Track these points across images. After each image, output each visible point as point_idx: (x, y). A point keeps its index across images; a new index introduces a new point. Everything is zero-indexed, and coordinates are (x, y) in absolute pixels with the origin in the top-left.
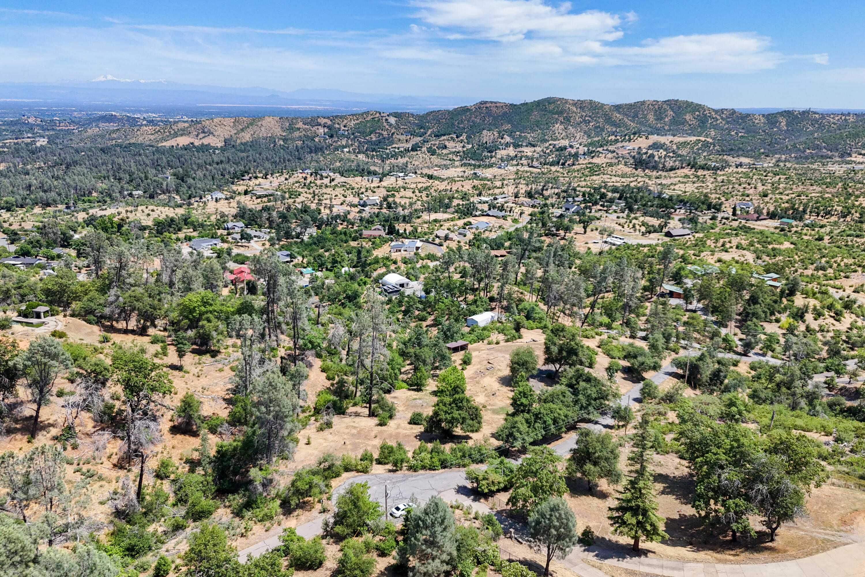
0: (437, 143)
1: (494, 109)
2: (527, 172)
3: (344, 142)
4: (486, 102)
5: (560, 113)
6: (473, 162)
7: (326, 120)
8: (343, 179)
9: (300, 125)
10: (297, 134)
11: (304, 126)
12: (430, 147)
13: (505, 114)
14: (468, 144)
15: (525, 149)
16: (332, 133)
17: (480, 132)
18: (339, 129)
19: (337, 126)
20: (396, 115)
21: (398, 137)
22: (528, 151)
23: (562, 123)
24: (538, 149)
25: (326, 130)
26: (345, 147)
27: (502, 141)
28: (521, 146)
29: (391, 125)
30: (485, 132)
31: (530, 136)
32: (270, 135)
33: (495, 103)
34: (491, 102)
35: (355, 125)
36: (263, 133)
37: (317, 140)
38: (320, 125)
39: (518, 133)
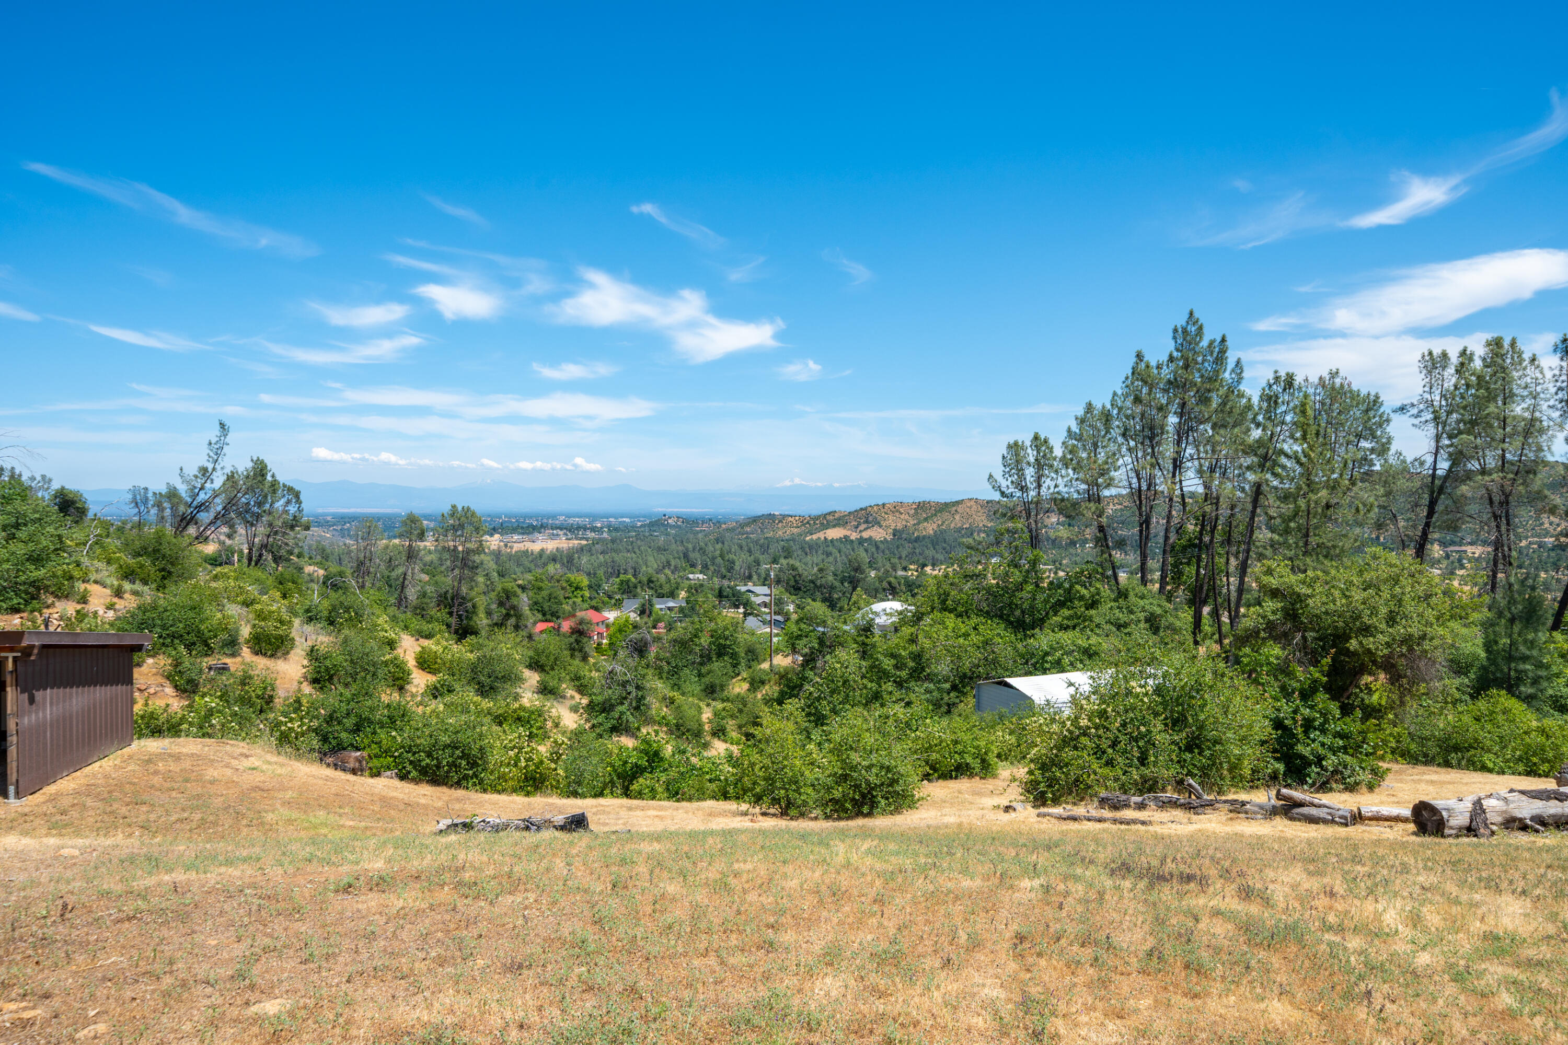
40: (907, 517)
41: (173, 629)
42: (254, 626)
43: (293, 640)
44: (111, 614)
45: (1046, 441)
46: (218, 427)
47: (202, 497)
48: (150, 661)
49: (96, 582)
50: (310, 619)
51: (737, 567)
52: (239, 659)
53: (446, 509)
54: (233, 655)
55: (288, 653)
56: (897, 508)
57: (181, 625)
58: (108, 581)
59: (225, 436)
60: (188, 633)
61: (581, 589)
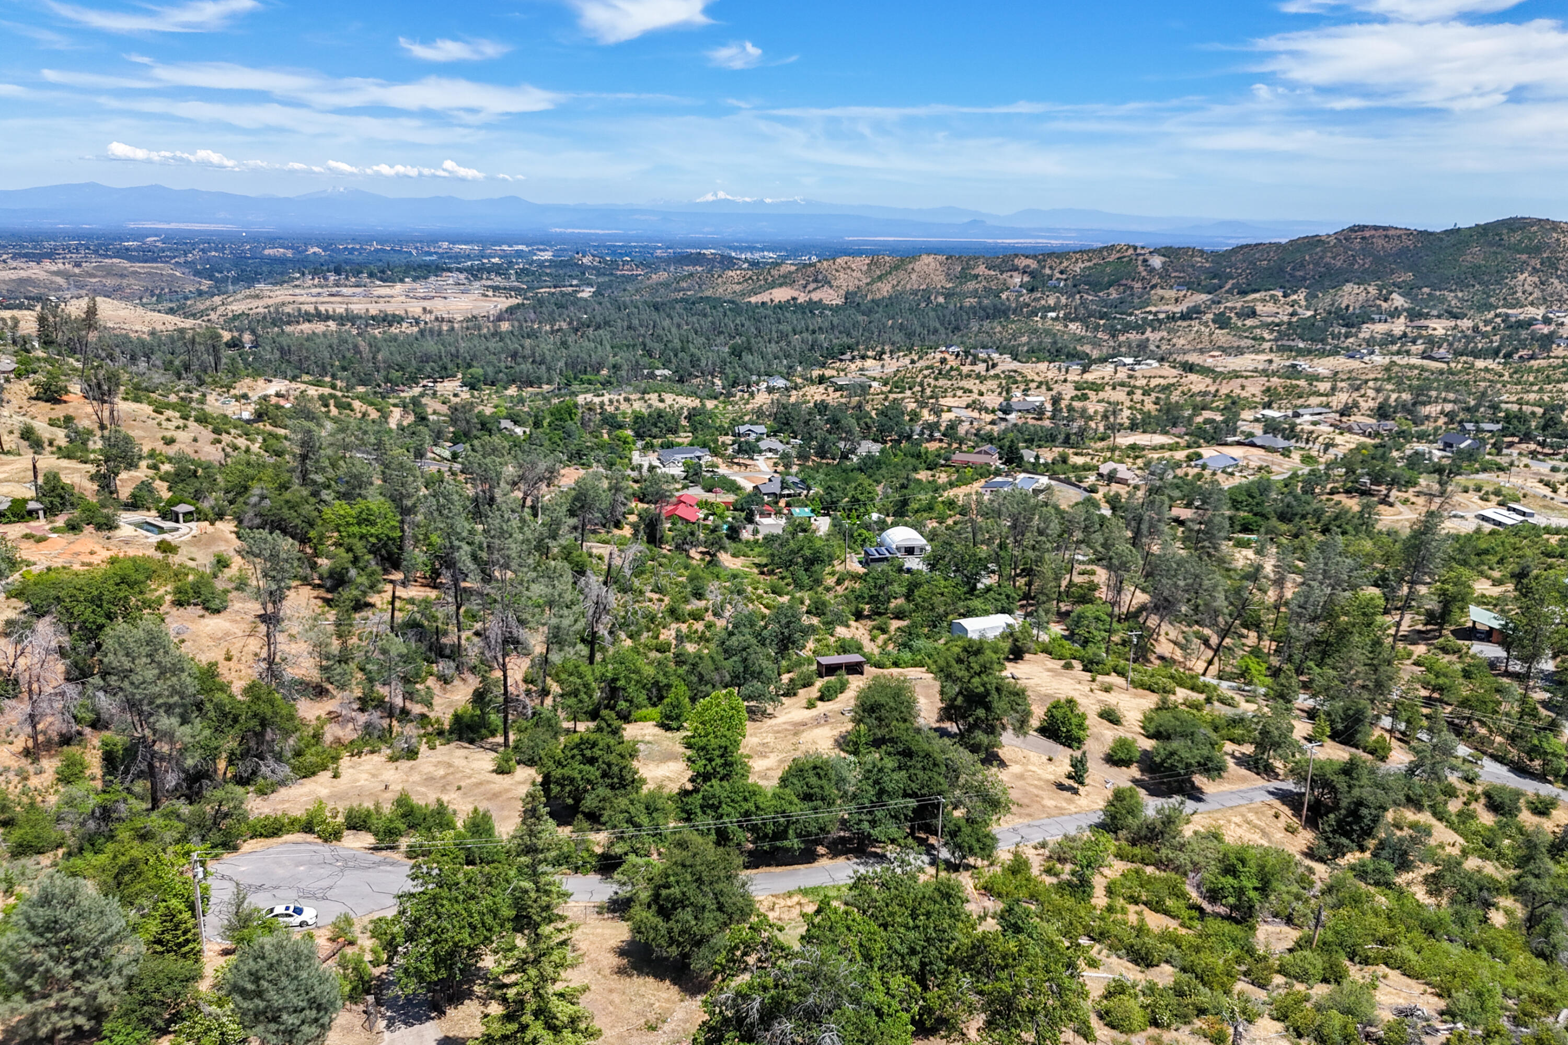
0: (1239, 305)
1: (1381, 242)
2: (1413, 367)
3: (1051, 302)
4: (1363, 228)
5: (1535, 250)
6: (1301, 345)
7: (1029, 262)
8: (1015, 365)
9: (981, 270)
10: (971, 285)
11: (987, 272)
12: (1222, 314)
13: (1403, 252)
14: (1308, 309)
15: (1432, 323)
16: (1036, 282)
17: (1338, 286)
18: (1050, 277)
19: (1048, 271)
20: (1167, 252)
21: (1160, 292)
22: (1439, 327)
23: (1535, 271)
24: (1466, 324)
25: (1026, 279)
26: (1053, 309)
27: (1385, 305)
28: (1427, 316)
29: (1152, 270)
30: (1348, 287)
31: (1453, 298)
32: (923, 287)
33: (1385, 229)
34: (1376, 228)
35: (1082, 270)
36: (913, 282)
37: (1004, 296)
38: (1016, 269)
39: (1426, 290)
40: (859, 274)
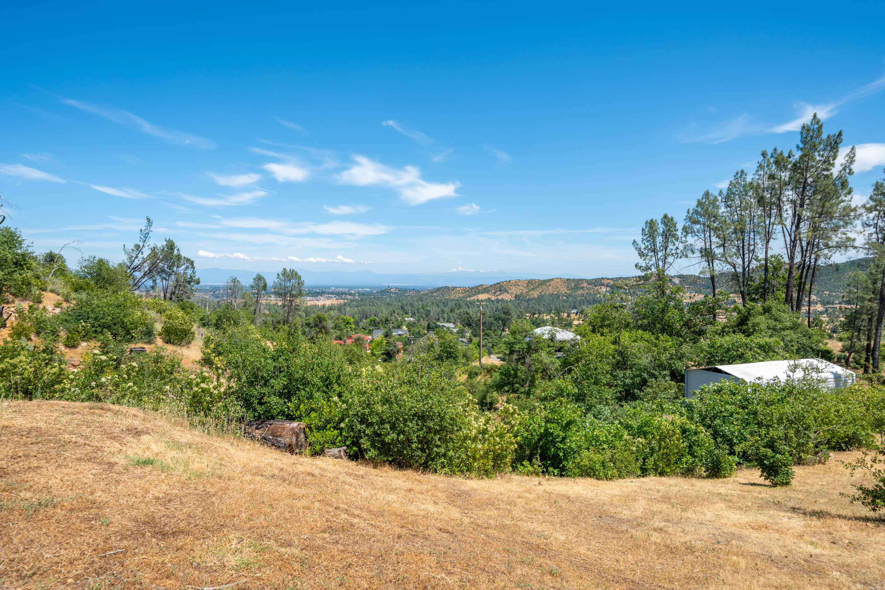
7: (609, 281)
9: (585, 285)
10: (580, 292)
11: (588, 286)
16: (614, 290)
18: (621, 288)
20: (680, 277)
25: (608, 289)
32: (556, 293)
36: (550, 291)
38: (603, 285)
40: (522, 288)
41: (103, 321)
42: (165, 322)
43: (193, 333)
44: (58, 311)
45: (672, 219)
46: (146, 221)
47: (136, 262)
48: (84, 344)
49: (52, 291)
50: (204, 325)
51: (432, 314)
52: (153, 346)
53: (280, 271)
54: (149, 343)
55: (189, 343)
56: (516, 283)
57: (109, 318)
58: (61, 291)
59: (150, 226)
60: (115, 324)
61: (350, 324)
